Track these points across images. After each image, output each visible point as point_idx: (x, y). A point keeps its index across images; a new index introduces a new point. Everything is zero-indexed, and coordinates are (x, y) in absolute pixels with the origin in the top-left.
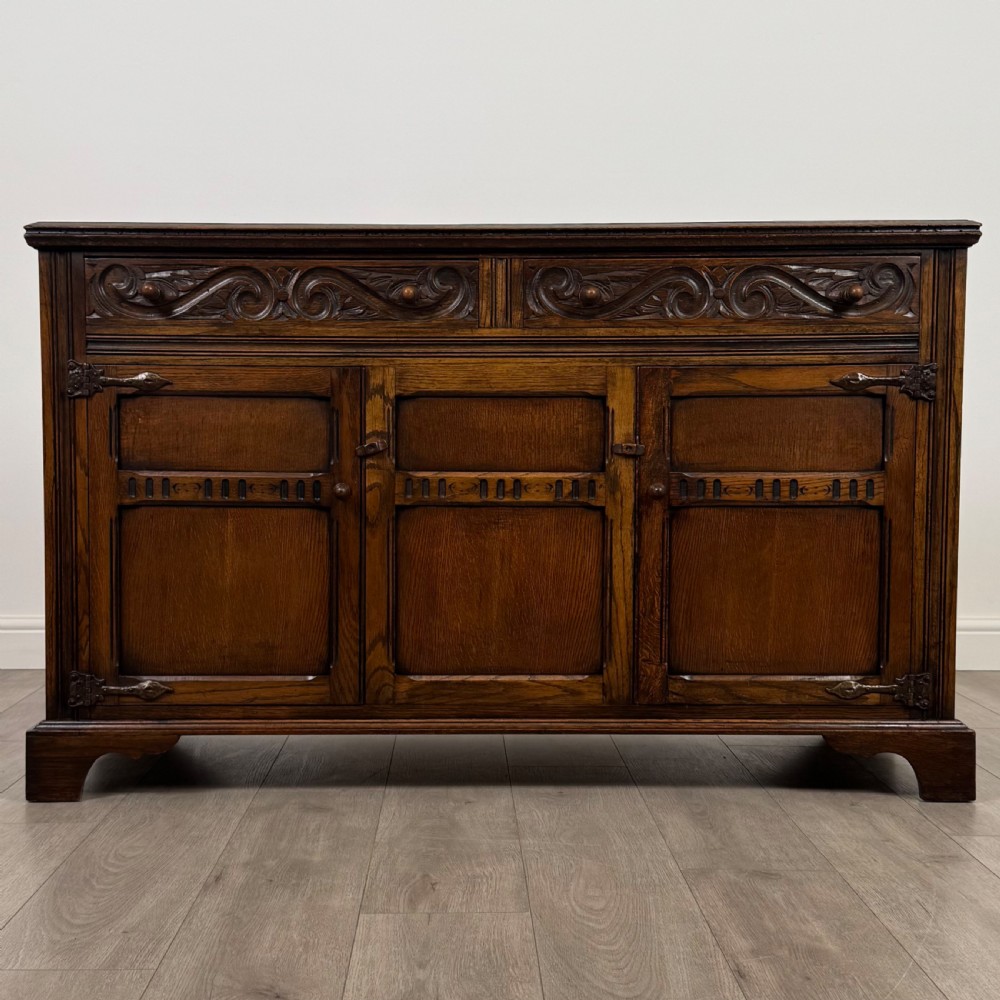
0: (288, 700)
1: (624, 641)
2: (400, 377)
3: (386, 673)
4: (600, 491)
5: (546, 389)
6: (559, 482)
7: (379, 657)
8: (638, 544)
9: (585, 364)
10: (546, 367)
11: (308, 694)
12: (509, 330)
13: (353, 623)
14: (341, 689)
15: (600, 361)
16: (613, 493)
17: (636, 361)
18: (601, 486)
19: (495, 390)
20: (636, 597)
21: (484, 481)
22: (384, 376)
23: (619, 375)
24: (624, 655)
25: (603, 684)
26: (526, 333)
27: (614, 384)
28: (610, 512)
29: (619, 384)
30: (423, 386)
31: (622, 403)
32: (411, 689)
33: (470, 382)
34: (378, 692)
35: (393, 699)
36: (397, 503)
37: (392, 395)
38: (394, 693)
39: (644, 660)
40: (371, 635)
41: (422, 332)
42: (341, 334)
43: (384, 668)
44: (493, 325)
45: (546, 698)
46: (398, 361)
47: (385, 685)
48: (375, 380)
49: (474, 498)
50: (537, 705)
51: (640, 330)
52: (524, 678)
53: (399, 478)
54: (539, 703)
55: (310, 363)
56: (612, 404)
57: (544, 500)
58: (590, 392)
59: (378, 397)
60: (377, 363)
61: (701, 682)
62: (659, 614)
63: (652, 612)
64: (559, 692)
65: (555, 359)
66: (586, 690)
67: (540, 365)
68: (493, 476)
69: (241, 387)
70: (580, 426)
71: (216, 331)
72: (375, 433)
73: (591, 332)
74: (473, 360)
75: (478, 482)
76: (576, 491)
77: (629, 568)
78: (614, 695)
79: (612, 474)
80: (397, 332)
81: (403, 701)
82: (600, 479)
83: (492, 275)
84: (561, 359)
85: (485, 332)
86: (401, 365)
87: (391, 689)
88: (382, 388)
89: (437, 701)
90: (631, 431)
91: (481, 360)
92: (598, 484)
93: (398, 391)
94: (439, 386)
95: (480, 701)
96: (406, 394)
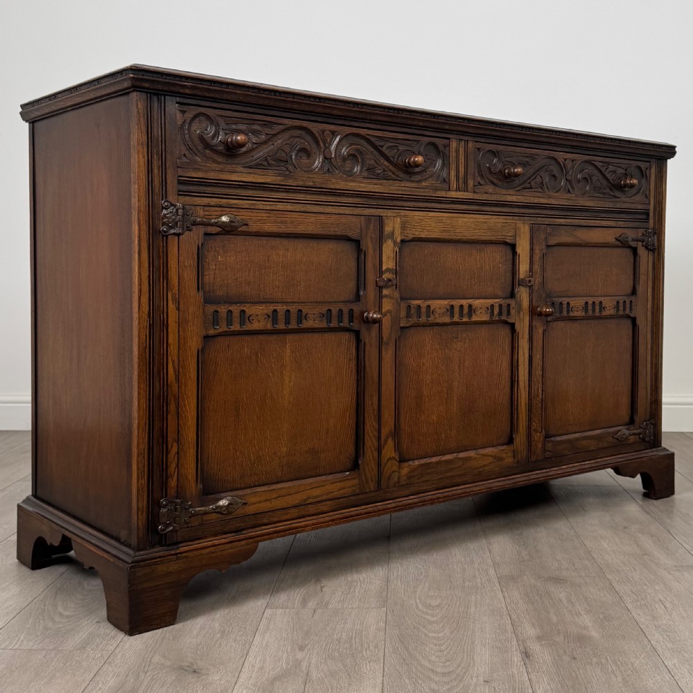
0: (331, 496)
1: (524, 418)
2: (403, 227)
3: (394, 461)
4: (513, 312)
5: (484, 238)
6: (492, 306)
7: (389, 451)
8: (531, 349)
9: (505, 221)
10: (485, 222)
11: (344, 488)
12: (466, 193)
13: (374, 424)
14: (367, 480)
15: (513, 220)
16: (519, 312)
17: (531, 220)
18: (513, 308)
19: (458, 238)
20: (530, 385)
21: (452, 306)
22: (394, 224)
23: (522, 230)
24: (524, 426)
25: (514, 450)
26: (477, 196)
27: (520, 236)
28: (517, 327)
29: (522, 236)
30: (417, 233)
31: (523, 248)
32: (409, 472)
33: (445, 231)
34: (389, 478)
35: (398, 482)
36: (401, 325)
37: (399, 240)
38: (399, 477)
39: (534, 430)
40: (385, 432)
41: (417, 191)
42: (368, 190)
43: (394, 458)
44: (458, 189)
45: (485, 466)
46: (403, 213)
47: (393, 472)
48: (388, 229)
49: (447, 320)
50: (480, 472)
51: (532, 198)
52: (472, 454)
53: (403, 305)
54: (481, 470)
55: (347, 212)
56: (519, 250)
57: (484, 319)
58: (508, 241)
59: (390, 241)
60: (390, 213)
61: (561, 441)
62: (541, 396)
63: (538, 395)
64: (491, 459)
65: (490, 217)
66: (504, 455)
67: (482, 220)
68: (457, 303)
69: (301, 229)
70: (500, 265)
71: (282, 181)
72: (388, 270)
73: (509, 198)
74: (446, 215)
75: (449, 308)
76: (500, 313)
77: (527, 365)
78: (519, 458)
79: (519, 299)
80: (402, 190)
81: (405, 483)
82: (512, 302)
83: (457, 152)
84: (493, 217)
85: (453, 194)
86: (404, 216)
87: (397, 474)
88: (393, 233)
89: (424, 479)
90: (528, 269)
91: (451, 215)
92: (511, 307)
93: (403, 237)
94: (427, 233)
95: (449, 474)
96: (407, 239)
